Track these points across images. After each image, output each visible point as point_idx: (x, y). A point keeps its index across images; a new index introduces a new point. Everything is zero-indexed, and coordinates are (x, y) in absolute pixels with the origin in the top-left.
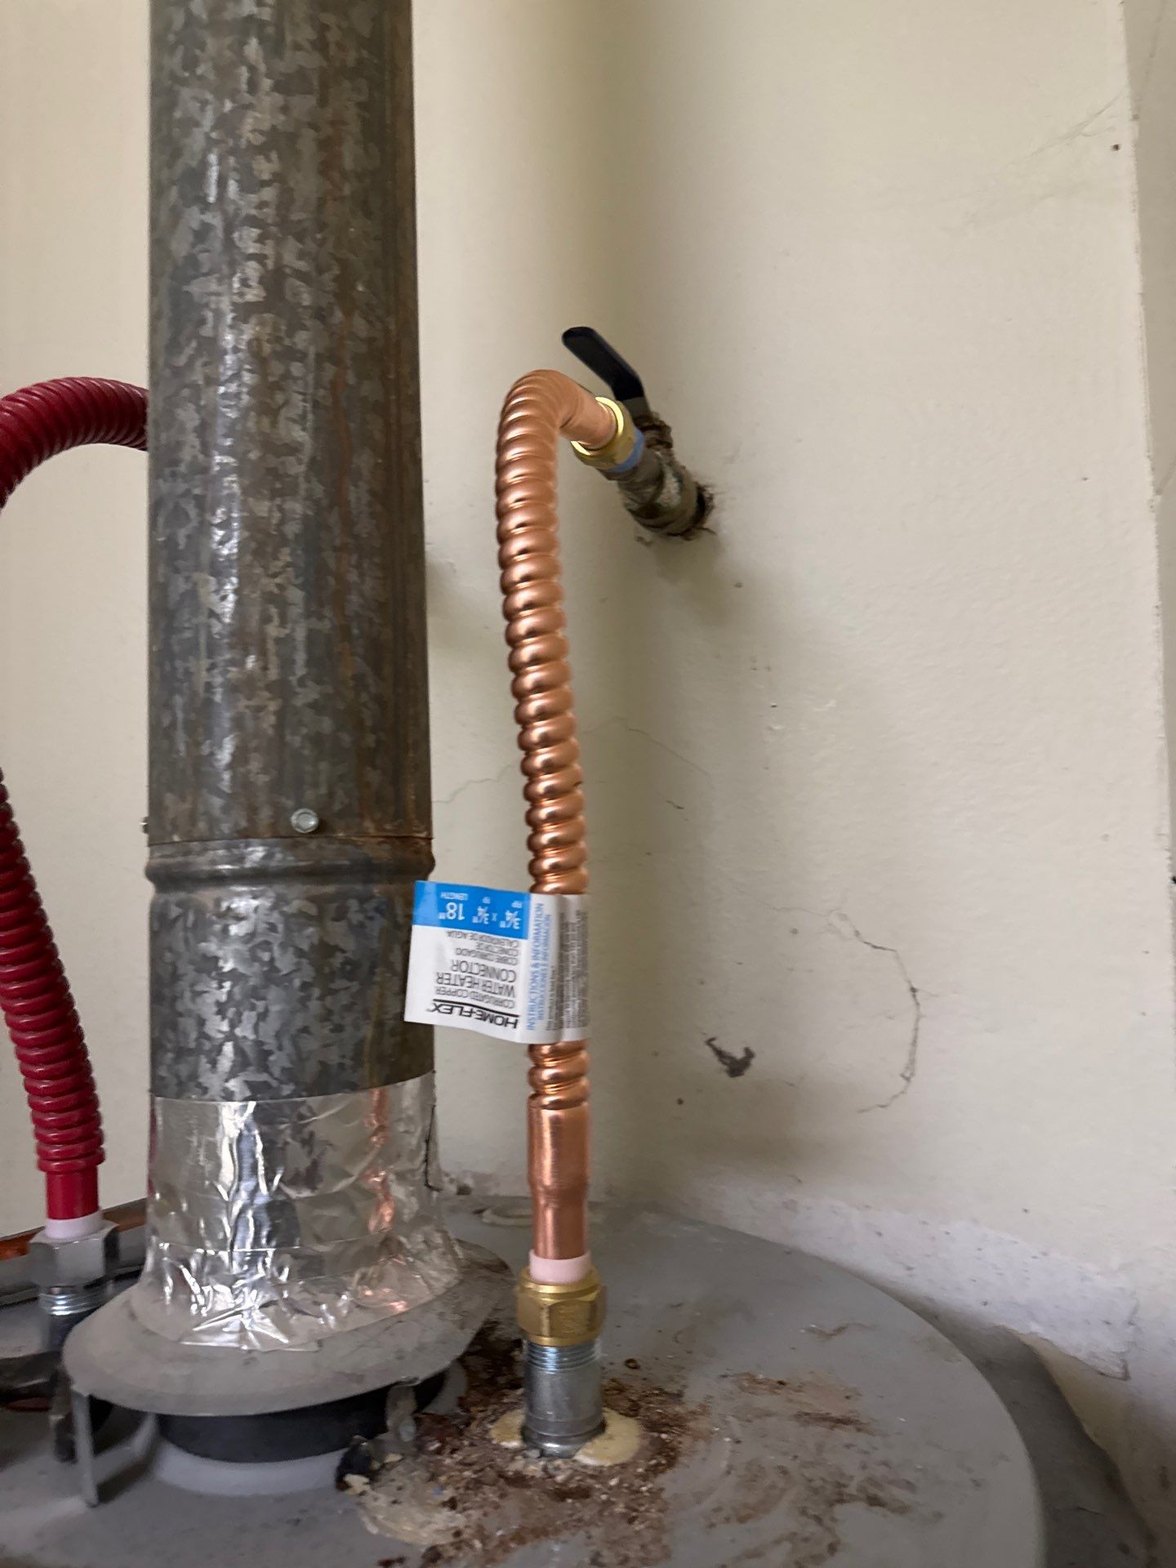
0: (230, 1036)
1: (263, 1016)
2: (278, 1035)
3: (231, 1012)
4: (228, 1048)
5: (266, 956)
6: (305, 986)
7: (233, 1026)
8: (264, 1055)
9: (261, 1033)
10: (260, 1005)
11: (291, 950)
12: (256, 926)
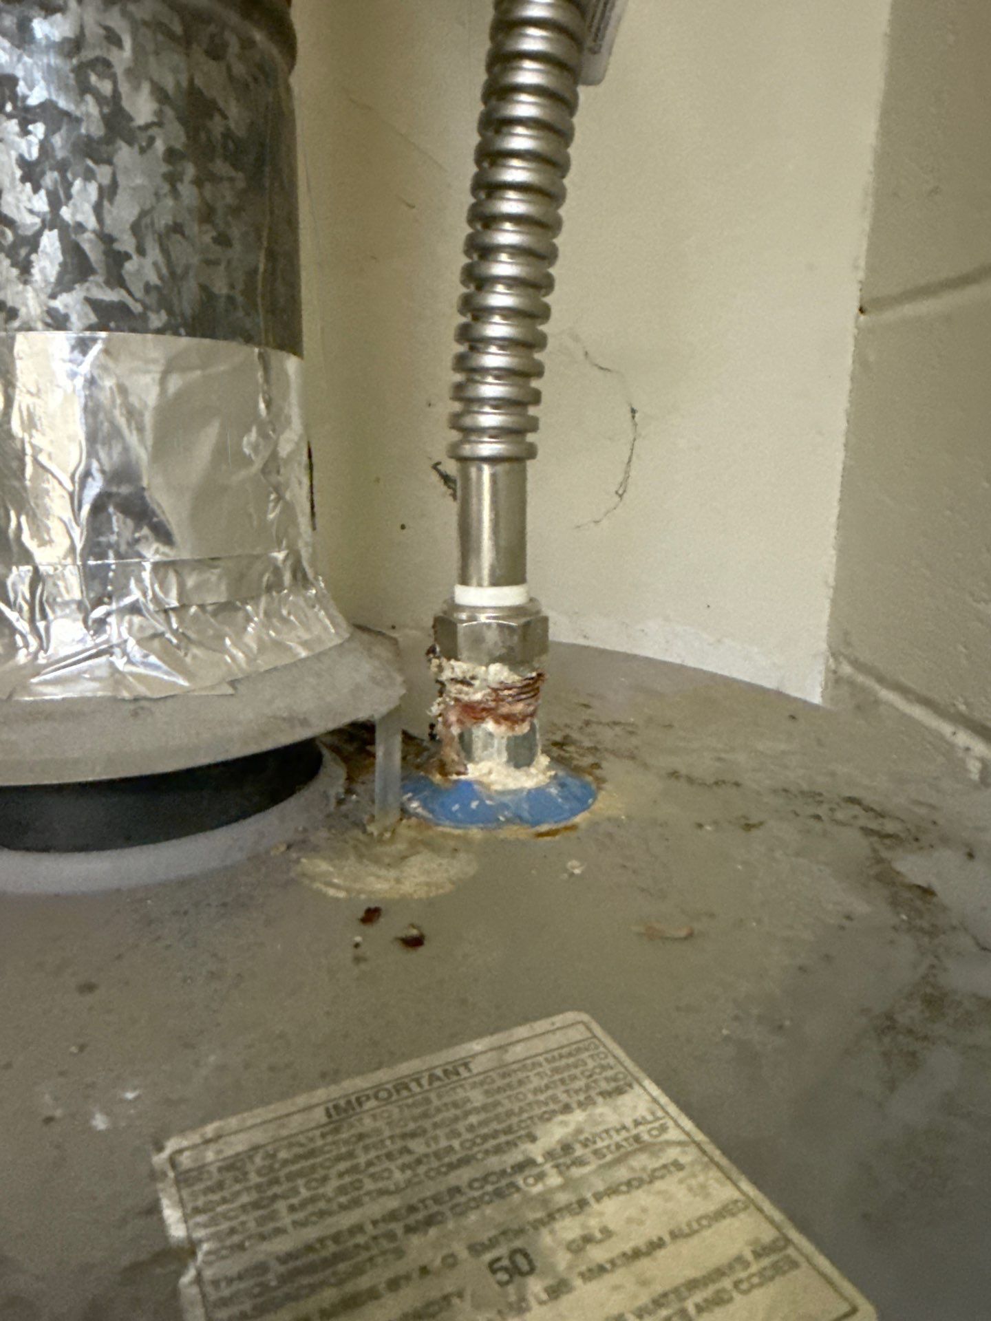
0: (53, 221)
1: (108, 193)
2: (136, 228)
3: (50, 178)
4: (50, 241)
5: (106, 87)
6: (171, 155)
7: (55, 202)
8: (116, 259)
9: (108, 221)
10: (104, 173)
11: (146, 88)
12: (82, 27)
